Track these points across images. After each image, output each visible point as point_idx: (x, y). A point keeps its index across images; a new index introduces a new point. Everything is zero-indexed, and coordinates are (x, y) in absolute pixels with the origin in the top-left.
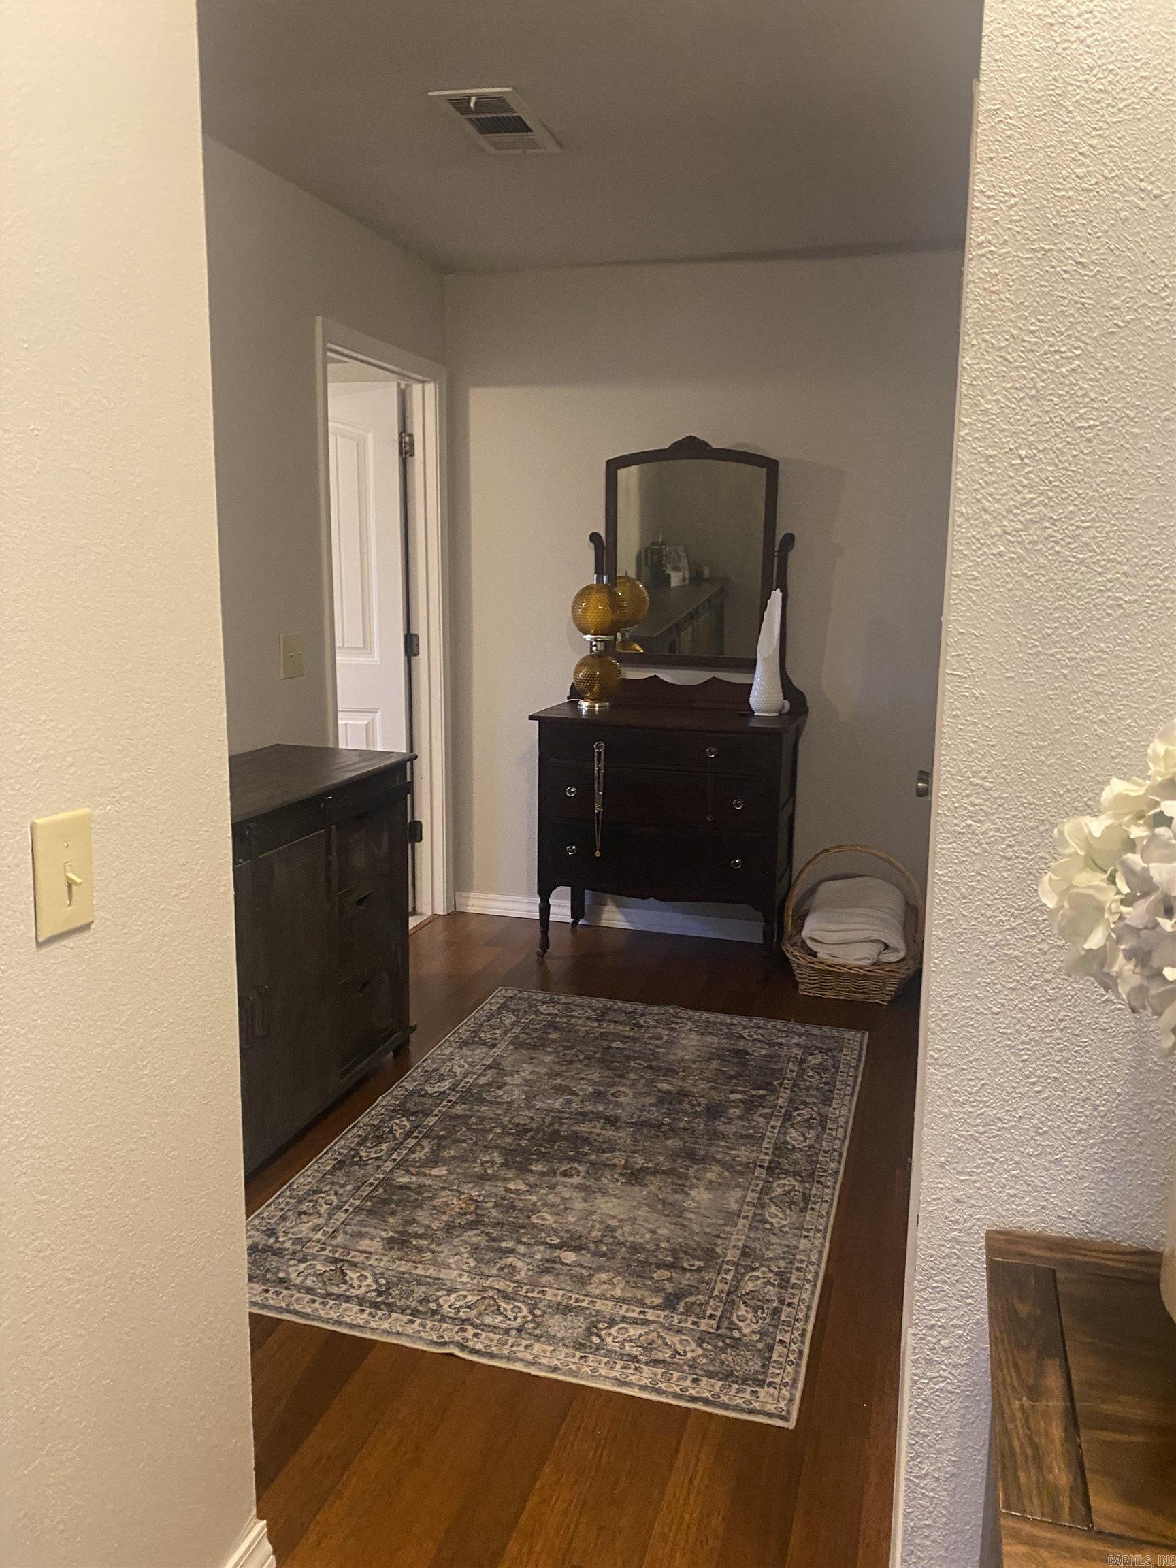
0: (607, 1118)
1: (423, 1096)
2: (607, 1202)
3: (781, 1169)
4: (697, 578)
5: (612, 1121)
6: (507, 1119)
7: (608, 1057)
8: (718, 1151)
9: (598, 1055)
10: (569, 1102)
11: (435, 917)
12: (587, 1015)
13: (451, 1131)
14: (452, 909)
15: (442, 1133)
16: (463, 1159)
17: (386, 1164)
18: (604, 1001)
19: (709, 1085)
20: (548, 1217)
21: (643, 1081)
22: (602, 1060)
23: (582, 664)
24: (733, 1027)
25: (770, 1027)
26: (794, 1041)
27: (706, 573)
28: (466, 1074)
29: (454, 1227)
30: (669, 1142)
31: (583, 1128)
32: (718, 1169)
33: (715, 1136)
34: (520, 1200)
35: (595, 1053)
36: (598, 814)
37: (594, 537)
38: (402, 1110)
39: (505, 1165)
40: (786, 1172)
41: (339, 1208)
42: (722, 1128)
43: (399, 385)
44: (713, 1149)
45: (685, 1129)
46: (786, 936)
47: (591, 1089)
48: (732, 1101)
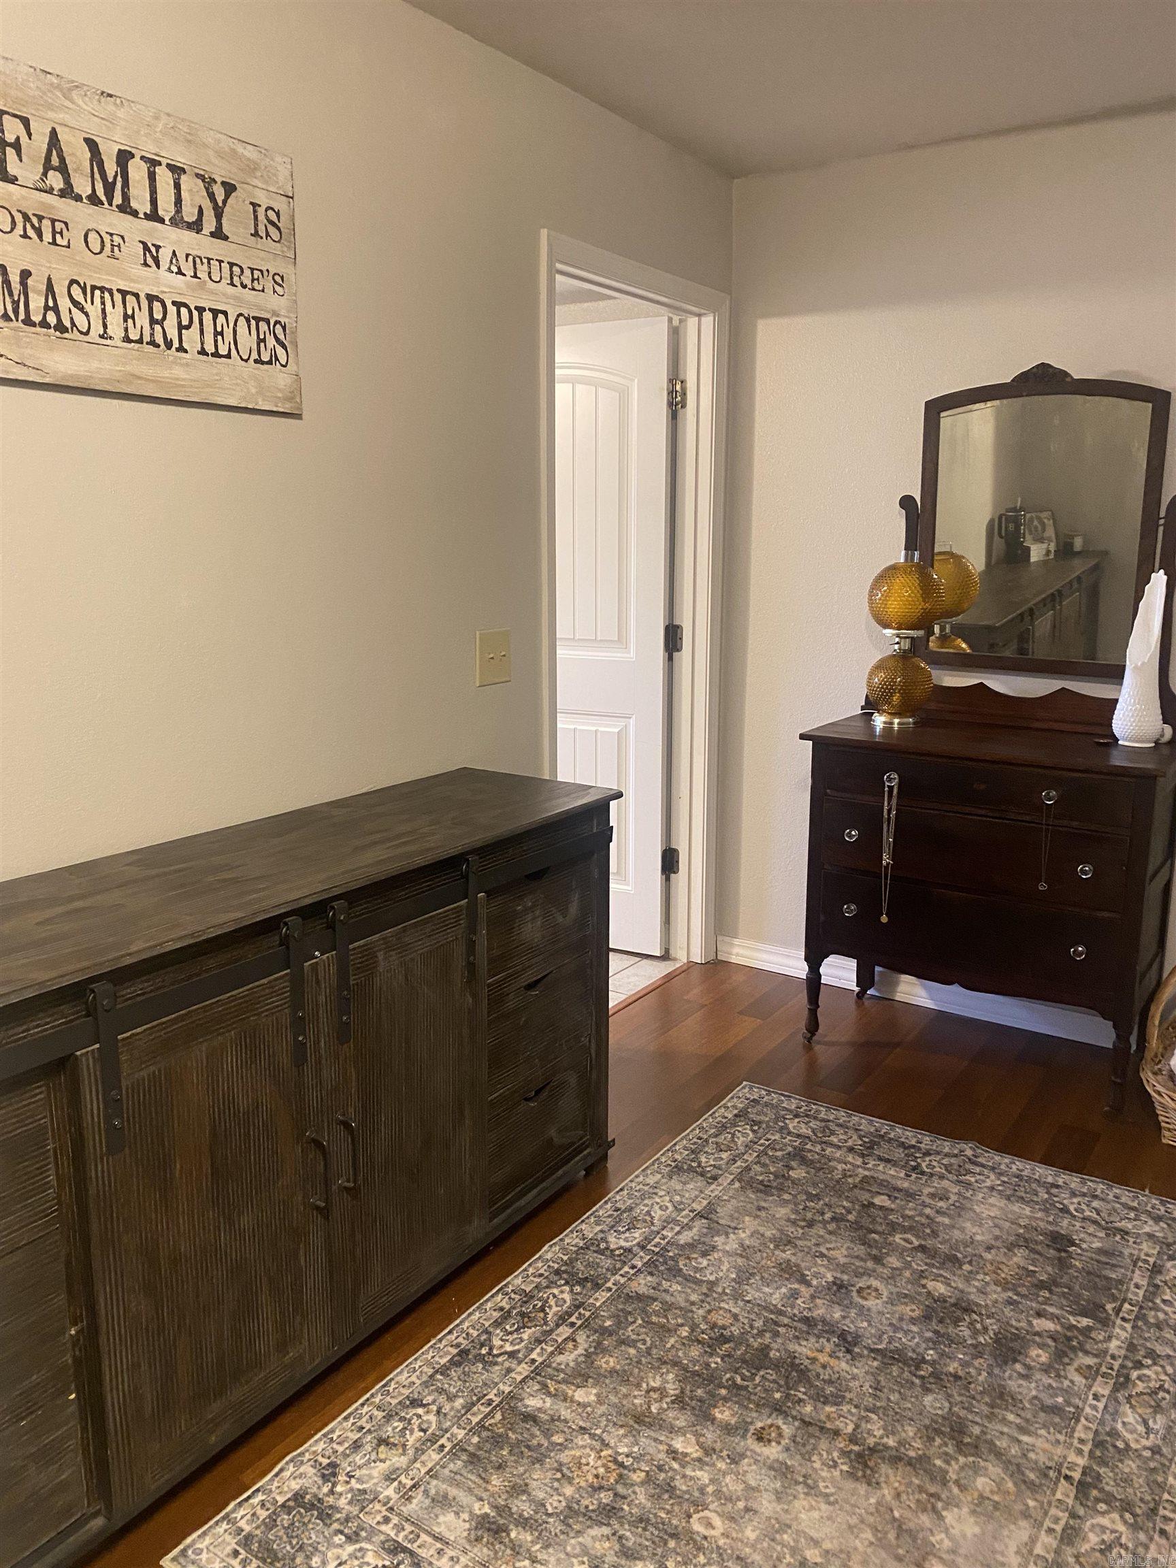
0: (843, 1335)
1: (601, 1252)
2: (812, 1508)
3: (1102, 1490)
4: (1065, 551)
5: (848, 1343)
6: (701, 1312)
7: (866, 1222)
8: (1001, 1433)
9: (850, 1217)
10: (795, 1295)
11: (691, 965)
12: (850, 1143)
13: (621, 1320)
14: (712, 957)
15: (608, 1323)
16: (622, 1376)
17: (519, 1369)
18: (877, 1122)
19: (1005, 1295)
20: (717, 1521)
21: (907, 1274)
22: (857, 1226)
23: (879, 667)
24: (1054, 1191)
25: (1111, 1197)
26: (1147, 1229)
27: (1078, 543)
28: (668, 1222)
29: (577, 1513)
30: (928, 1399)
31: (805, 1349)
32: (995, 1470)
33: (1001, 1397)
34: (684, 1476)
35: (849, 1212)
36: (886, 868)
37: (906, 502)
38: (565, 1274)
39: (680, 1401)
40: (1108, 1499)
41: (433, 1440)
42: (1013, 1385)
43: (670, 320)
44: (994, 1427)
45: (956, 1377)
46: (1149, 1055)
47: (829, 1277)
48: (1037, 1334)
